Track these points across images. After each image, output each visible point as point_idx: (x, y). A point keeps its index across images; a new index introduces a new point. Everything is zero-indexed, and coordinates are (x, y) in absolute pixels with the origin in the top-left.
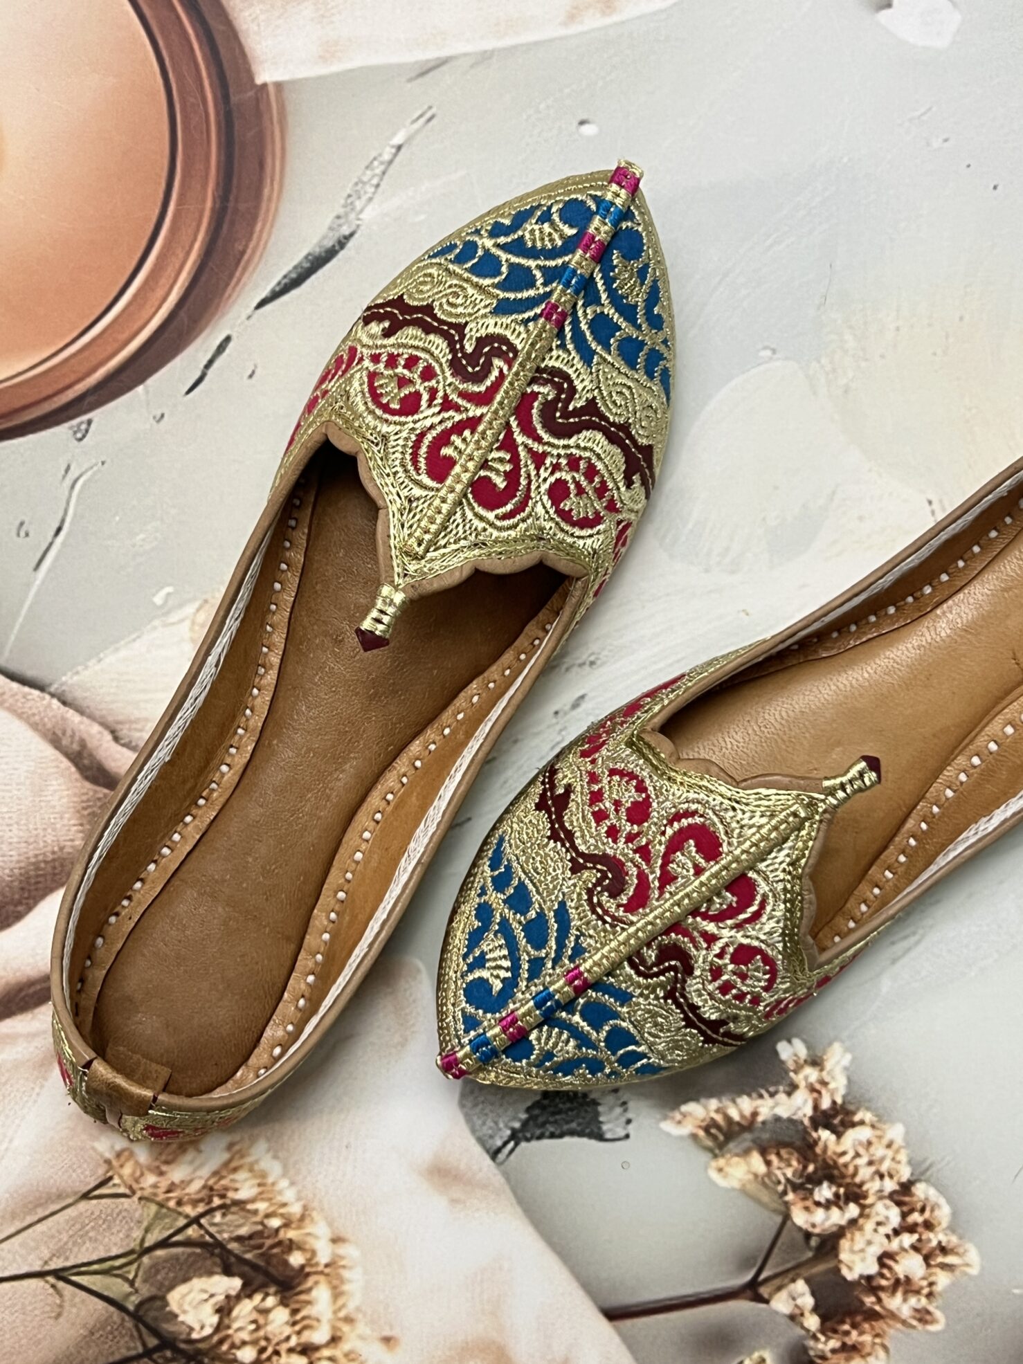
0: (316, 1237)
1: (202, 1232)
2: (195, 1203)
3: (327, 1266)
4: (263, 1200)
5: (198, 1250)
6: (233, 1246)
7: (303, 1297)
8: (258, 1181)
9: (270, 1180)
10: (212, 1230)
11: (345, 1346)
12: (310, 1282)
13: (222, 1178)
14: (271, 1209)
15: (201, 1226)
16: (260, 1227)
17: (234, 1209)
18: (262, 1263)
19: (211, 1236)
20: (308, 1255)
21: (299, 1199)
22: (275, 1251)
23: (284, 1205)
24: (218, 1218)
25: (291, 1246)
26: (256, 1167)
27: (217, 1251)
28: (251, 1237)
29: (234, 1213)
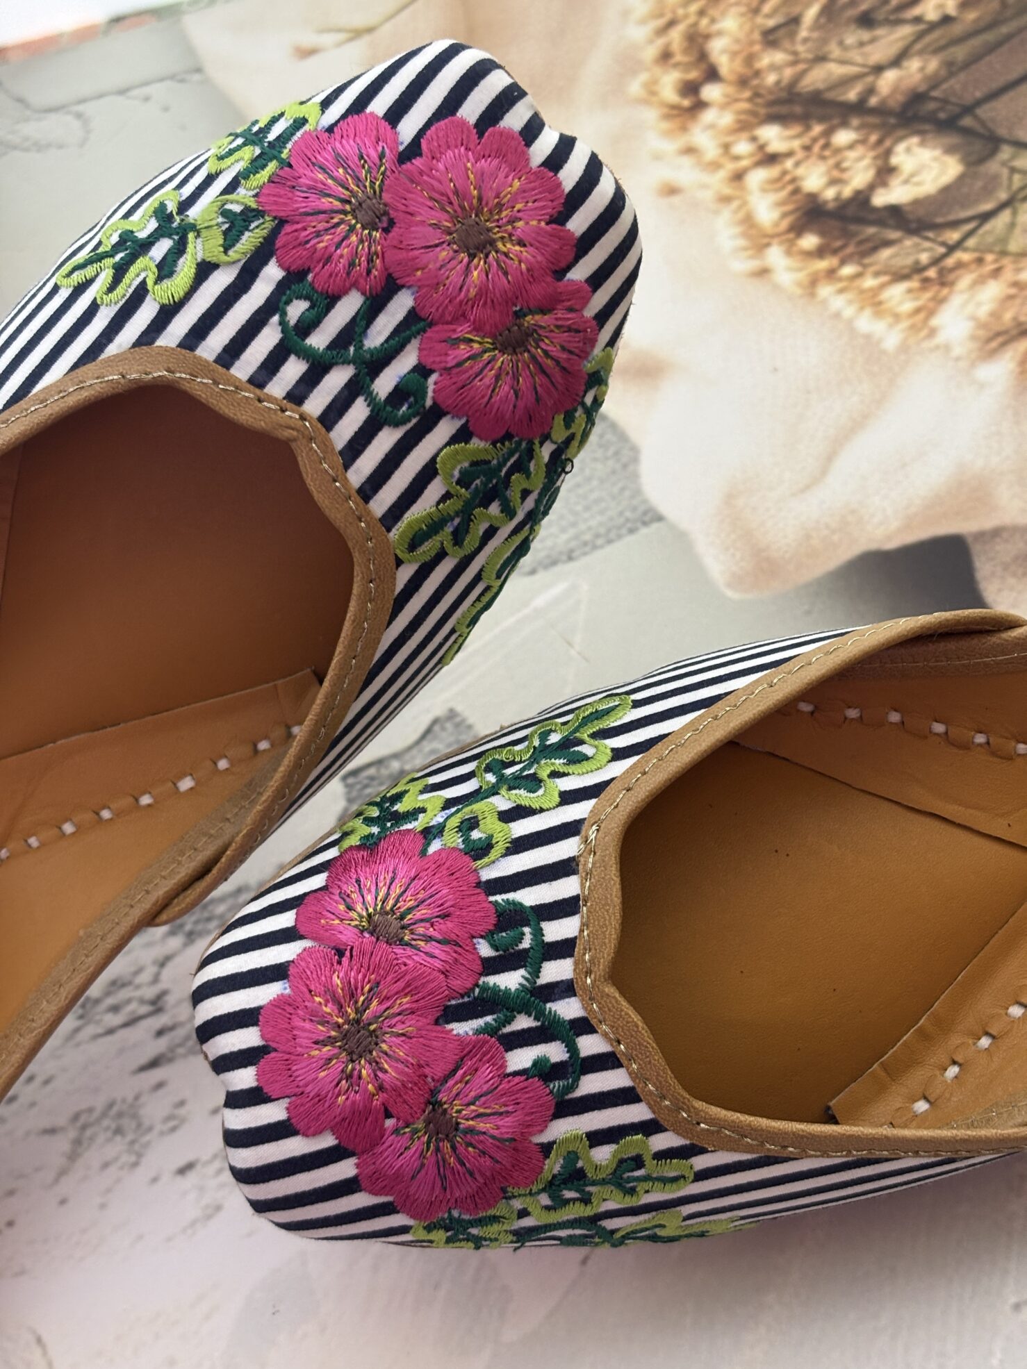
0: (790, 269)
1: (940, 239)
2: (960, 265)
3: (768, 245)
4: (871, 289)
5: (939, 220)
6: (894, 235)
7: (789, 207)
8: (883, 307)
9: (868, 312)
10: (927, 244)
11: (722, 174)
12: (785, 224)
13: (933, 299)
14: (857, 283)
15: (943, 244)
16: (866, 261)
17: (906, 271)
18: (853, 227)
19: (927, 239)
20: (795, 249)
21: (824, 302)
22: (838, 243)
23: (841, 291)
24: (924, 258)
25: (820, 252)
26: (890, 320)
27: (914, 226)
28: (875, 249)
29: (904, 267)
